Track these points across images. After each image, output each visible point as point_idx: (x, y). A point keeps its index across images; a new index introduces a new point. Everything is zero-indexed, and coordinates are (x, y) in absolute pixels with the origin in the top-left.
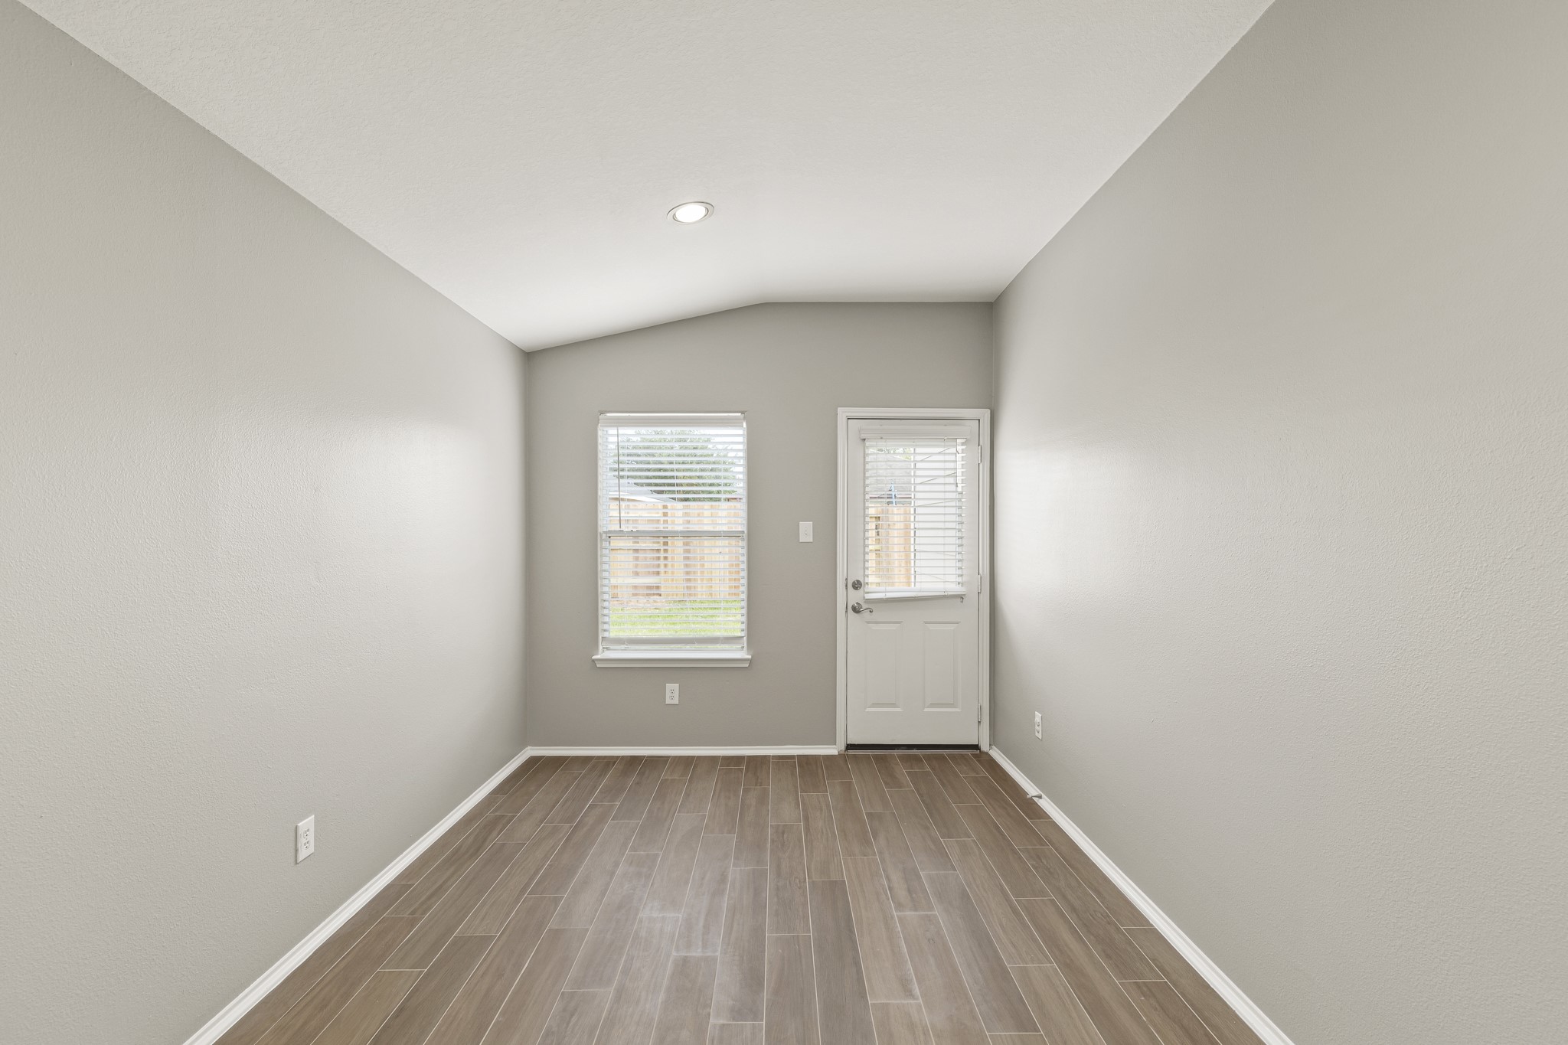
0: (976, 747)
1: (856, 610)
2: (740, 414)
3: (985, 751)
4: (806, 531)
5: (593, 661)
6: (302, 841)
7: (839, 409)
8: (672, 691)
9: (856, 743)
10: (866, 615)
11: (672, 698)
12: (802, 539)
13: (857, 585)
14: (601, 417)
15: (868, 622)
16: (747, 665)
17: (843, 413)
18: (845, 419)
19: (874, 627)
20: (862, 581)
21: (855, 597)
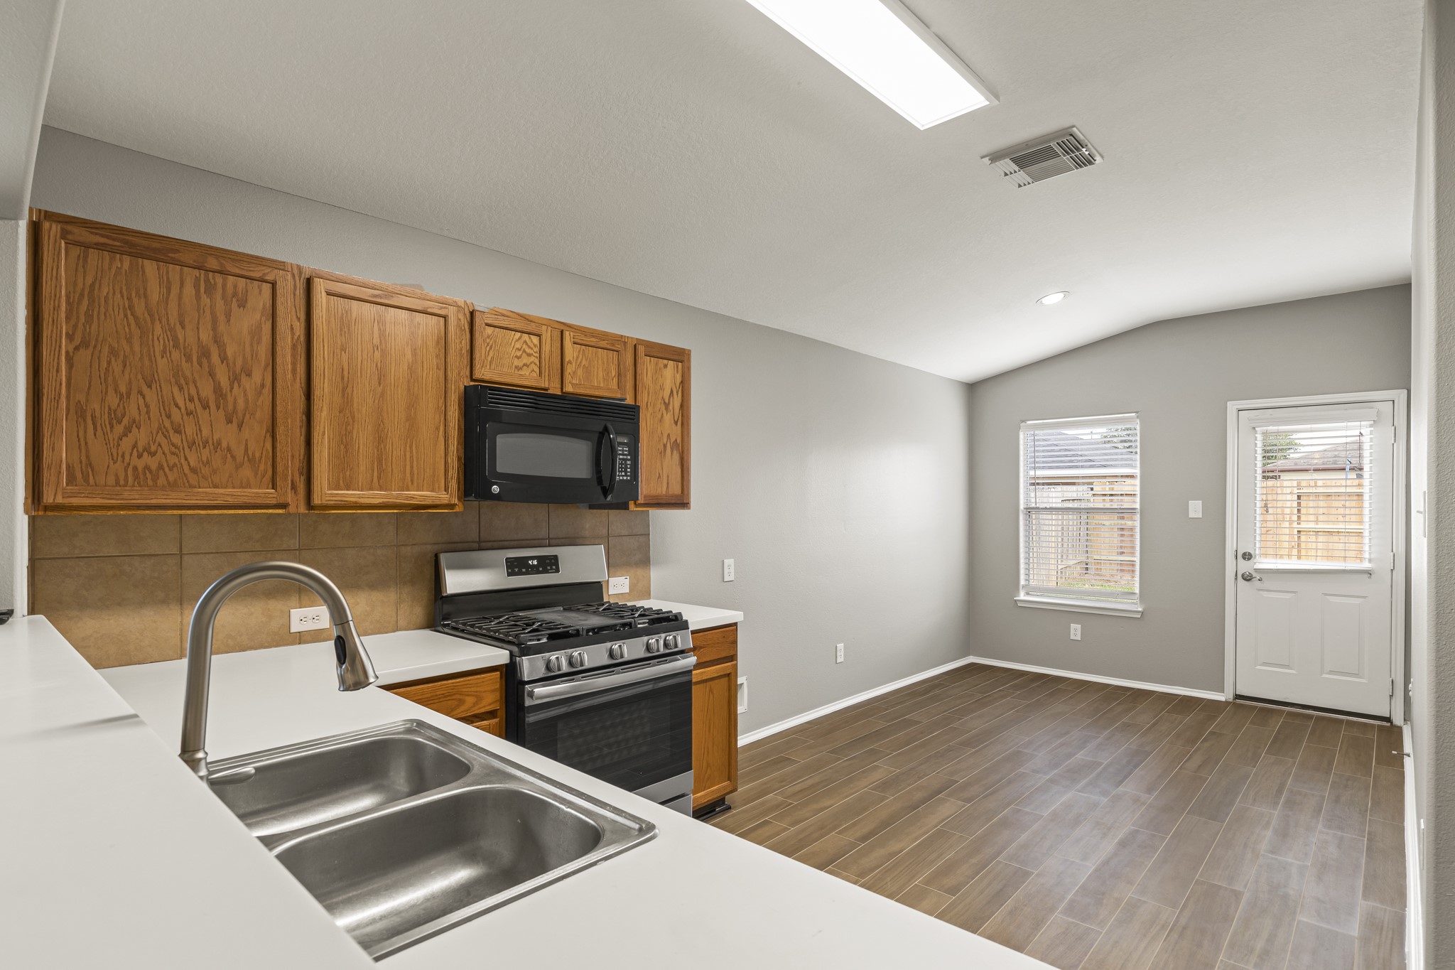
0: (1388, 720)
1: (1248, 578)
2: (1134, 414)
3: (1399, 725)
4: (1195, 509)
5: (1016, 601)
6: (839, 654)
7: (1228, 403)
8: (1075, 630)
9: (1245, 695)
10: (1255, 583)
11: (1075, 635)
12: (1191, 515)
13: (1247, 556)
14: (1023, 424)
15: (1259, 590)
16: (1139, 616)
17: (1232, 406)
18: (1235, 412)
19: (1266, 594)
20: (1252, 552)
21: (1245, 567)
